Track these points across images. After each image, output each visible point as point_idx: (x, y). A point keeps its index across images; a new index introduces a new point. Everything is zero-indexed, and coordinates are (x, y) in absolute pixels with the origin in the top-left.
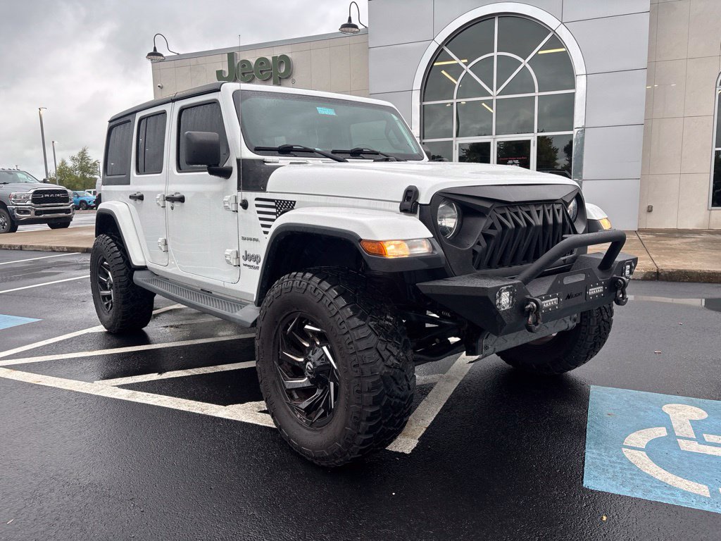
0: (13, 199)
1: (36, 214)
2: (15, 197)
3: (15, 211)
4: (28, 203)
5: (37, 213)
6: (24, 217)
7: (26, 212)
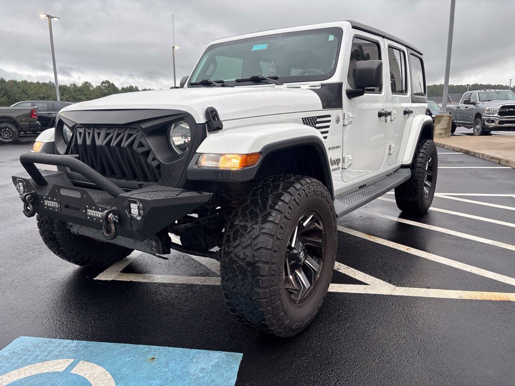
0: (486, 112)
1: (499, 124)
2: (489, 110)
3: (486, 121)
4: (496, 115)
5: (500, 122)
6: (492, 125)
7: (493, 121)
